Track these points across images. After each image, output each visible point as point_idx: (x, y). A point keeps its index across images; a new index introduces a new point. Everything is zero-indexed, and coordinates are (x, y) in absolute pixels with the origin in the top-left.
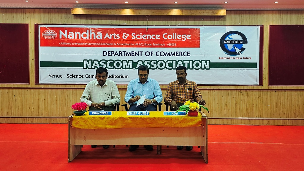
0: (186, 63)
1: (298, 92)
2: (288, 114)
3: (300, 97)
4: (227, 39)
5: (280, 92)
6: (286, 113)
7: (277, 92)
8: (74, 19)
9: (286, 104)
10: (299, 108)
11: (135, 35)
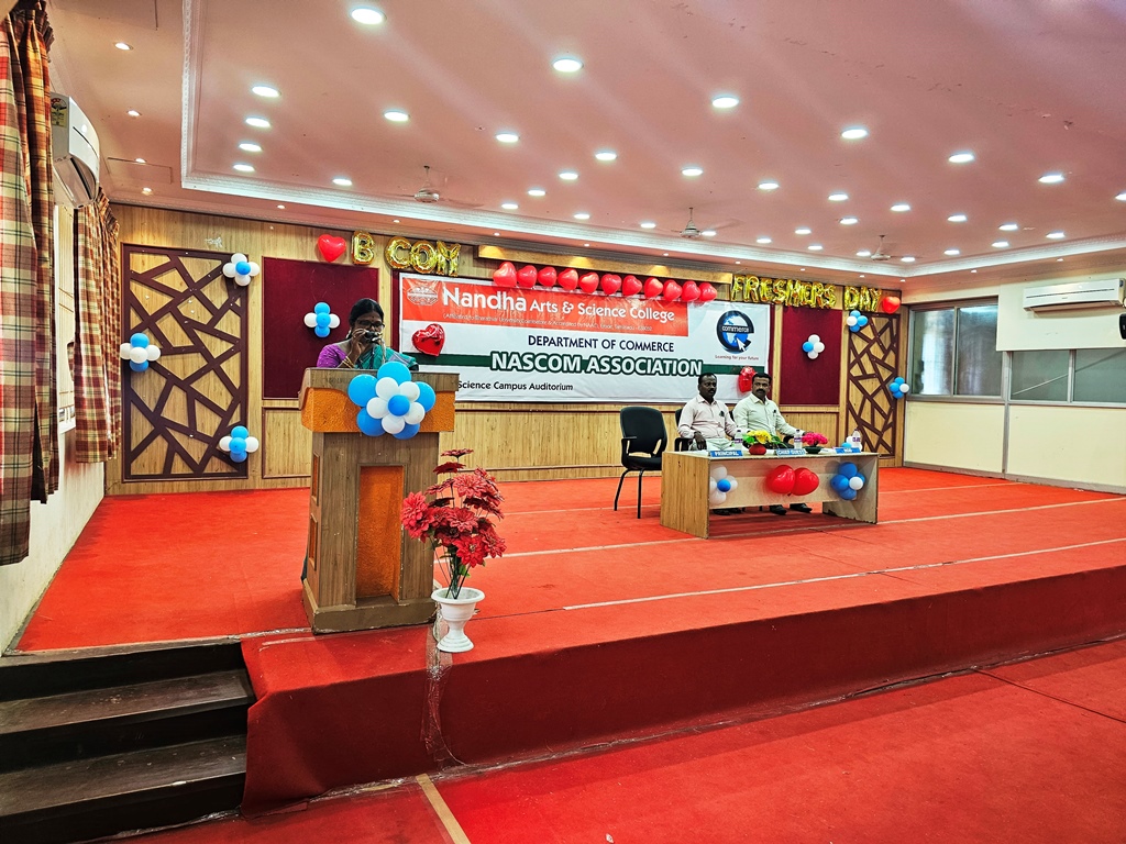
0: (668, 363)
4: (727, 323)
11: (585, 307)
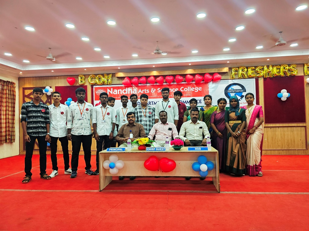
1: (289, 128)
2: (282, 146)
3: (291, 132)
4: (230, 89)
5: (274, 129)
6: (280, 145)
7: (272, 129)
8: (118, 80)
9: (280, 138)
10: (291, 141)
